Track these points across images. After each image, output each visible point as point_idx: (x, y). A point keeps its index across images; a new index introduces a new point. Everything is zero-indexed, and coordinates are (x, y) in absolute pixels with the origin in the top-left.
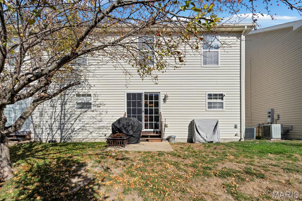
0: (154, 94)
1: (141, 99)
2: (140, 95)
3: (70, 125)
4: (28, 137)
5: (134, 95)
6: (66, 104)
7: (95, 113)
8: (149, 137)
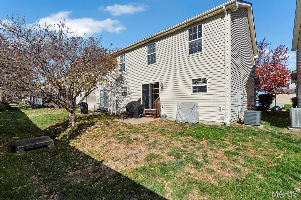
0: (156, 83)
1: (148, 88)
2: (148, 85)
3: (119, 105)
4: (106, 111)
5: (146, 85)
6: (118, 94)
7: (128, 98)
8: (150, 114)
